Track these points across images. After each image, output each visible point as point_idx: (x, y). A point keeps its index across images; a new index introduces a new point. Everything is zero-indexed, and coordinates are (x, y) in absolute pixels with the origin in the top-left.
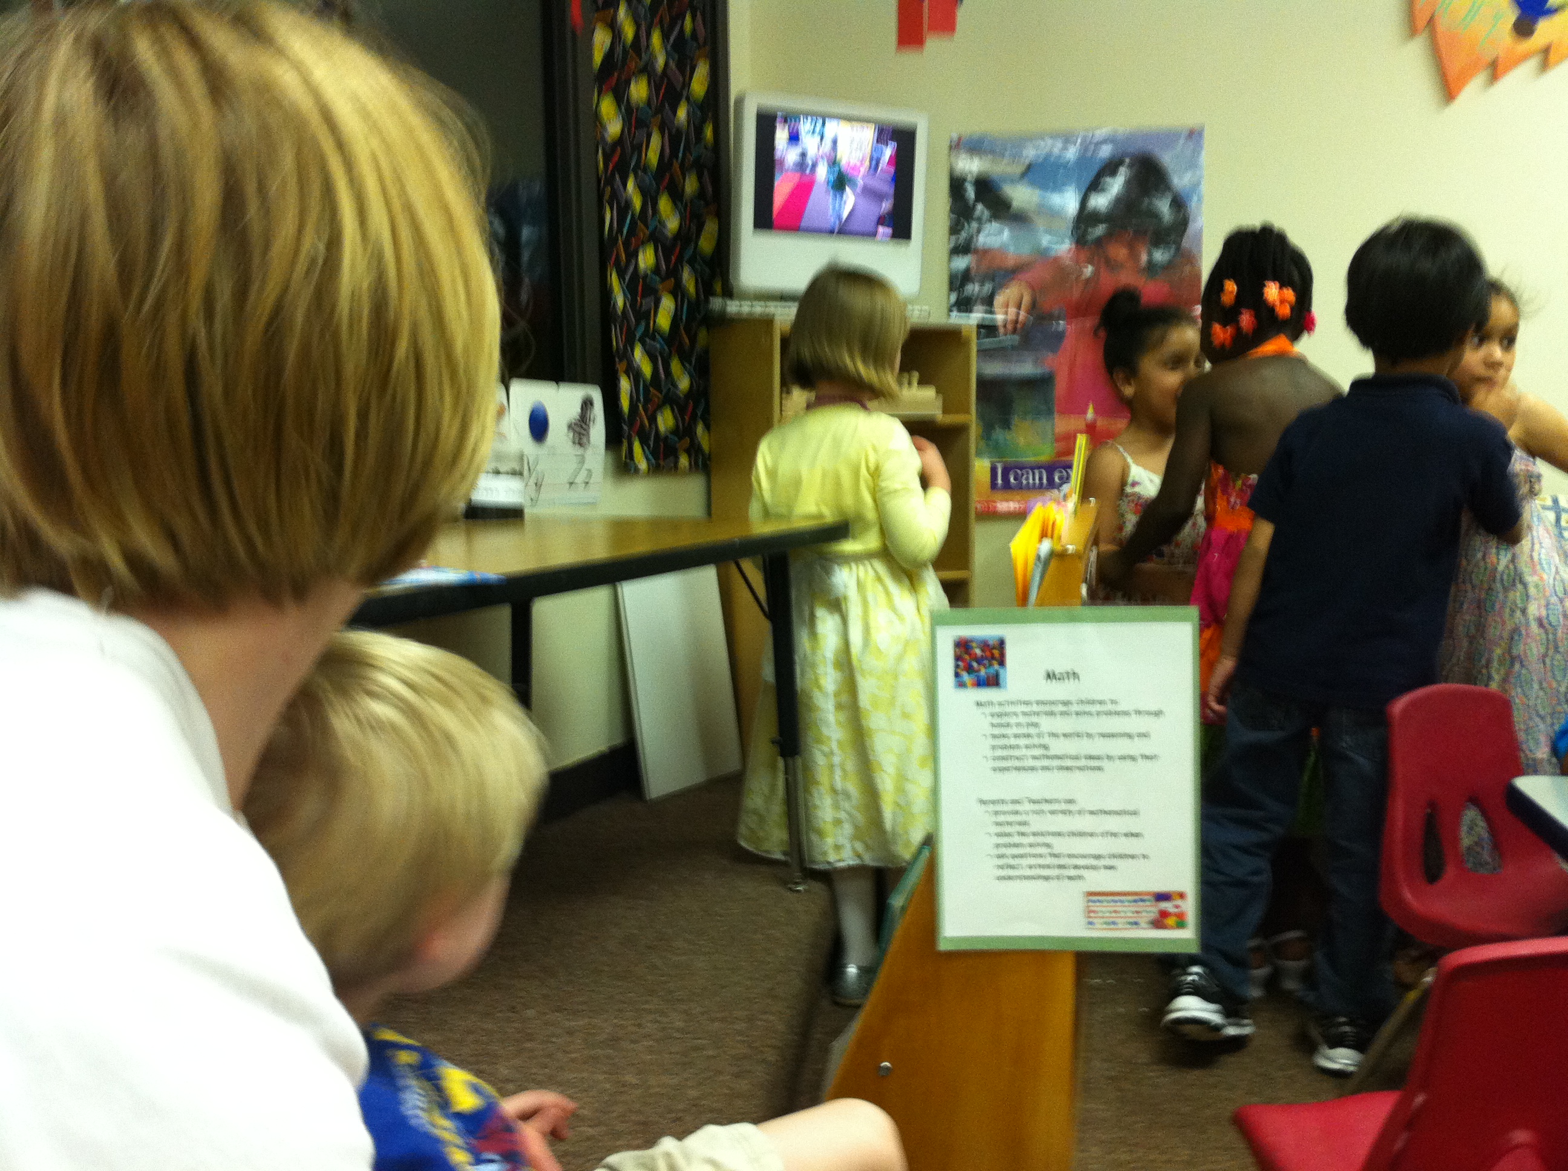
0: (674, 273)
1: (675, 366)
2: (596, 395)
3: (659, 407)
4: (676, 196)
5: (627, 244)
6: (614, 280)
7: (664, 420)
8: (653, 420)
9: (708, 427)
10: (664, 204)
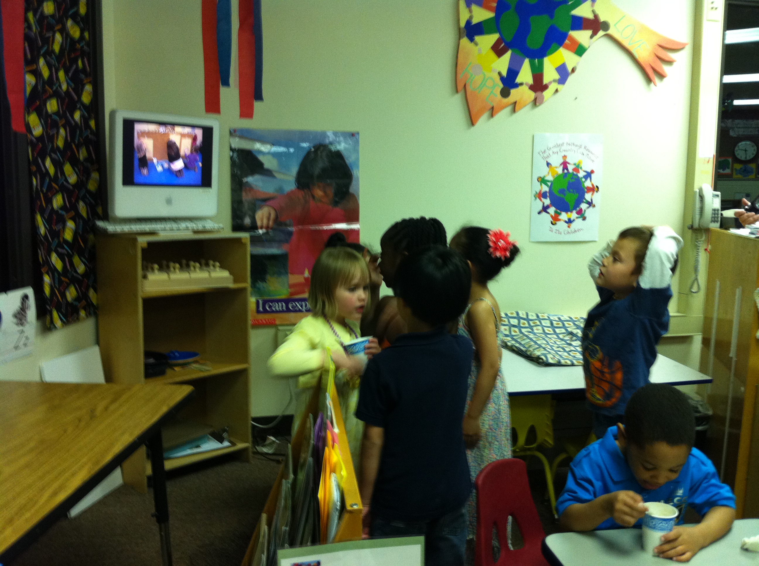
0: (74, 207)
1: (76, 260)
2: (29, 291)
3: (67, 286)
4: (75, 163)
5: (45, 196)
6: (39, 218)
7: (70, 294)
8: (64, 296)
9: (96, 290)
10: (68, 168)
